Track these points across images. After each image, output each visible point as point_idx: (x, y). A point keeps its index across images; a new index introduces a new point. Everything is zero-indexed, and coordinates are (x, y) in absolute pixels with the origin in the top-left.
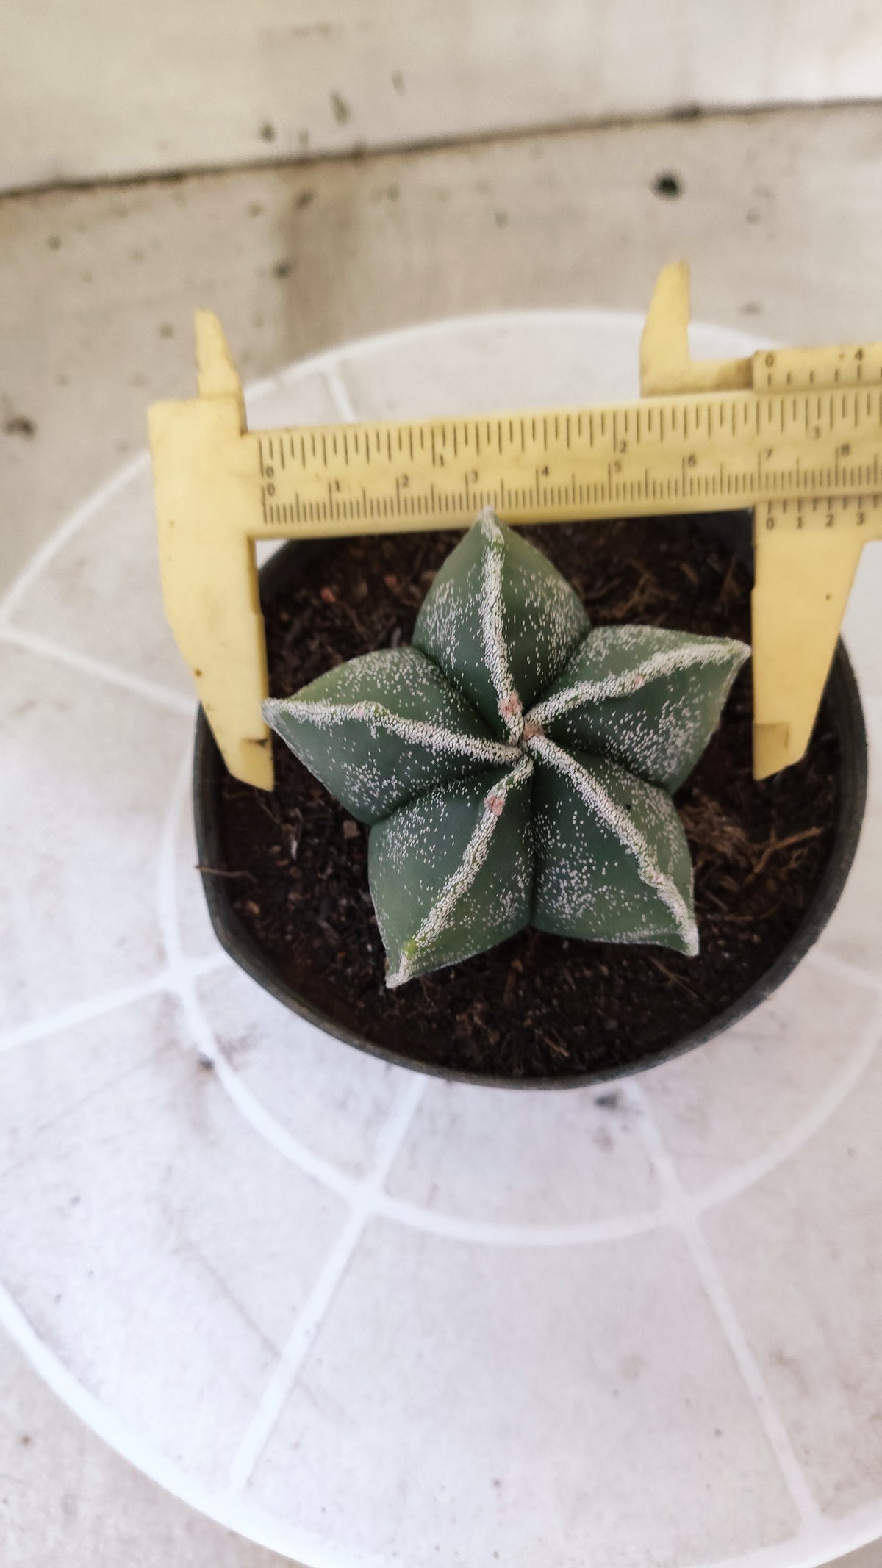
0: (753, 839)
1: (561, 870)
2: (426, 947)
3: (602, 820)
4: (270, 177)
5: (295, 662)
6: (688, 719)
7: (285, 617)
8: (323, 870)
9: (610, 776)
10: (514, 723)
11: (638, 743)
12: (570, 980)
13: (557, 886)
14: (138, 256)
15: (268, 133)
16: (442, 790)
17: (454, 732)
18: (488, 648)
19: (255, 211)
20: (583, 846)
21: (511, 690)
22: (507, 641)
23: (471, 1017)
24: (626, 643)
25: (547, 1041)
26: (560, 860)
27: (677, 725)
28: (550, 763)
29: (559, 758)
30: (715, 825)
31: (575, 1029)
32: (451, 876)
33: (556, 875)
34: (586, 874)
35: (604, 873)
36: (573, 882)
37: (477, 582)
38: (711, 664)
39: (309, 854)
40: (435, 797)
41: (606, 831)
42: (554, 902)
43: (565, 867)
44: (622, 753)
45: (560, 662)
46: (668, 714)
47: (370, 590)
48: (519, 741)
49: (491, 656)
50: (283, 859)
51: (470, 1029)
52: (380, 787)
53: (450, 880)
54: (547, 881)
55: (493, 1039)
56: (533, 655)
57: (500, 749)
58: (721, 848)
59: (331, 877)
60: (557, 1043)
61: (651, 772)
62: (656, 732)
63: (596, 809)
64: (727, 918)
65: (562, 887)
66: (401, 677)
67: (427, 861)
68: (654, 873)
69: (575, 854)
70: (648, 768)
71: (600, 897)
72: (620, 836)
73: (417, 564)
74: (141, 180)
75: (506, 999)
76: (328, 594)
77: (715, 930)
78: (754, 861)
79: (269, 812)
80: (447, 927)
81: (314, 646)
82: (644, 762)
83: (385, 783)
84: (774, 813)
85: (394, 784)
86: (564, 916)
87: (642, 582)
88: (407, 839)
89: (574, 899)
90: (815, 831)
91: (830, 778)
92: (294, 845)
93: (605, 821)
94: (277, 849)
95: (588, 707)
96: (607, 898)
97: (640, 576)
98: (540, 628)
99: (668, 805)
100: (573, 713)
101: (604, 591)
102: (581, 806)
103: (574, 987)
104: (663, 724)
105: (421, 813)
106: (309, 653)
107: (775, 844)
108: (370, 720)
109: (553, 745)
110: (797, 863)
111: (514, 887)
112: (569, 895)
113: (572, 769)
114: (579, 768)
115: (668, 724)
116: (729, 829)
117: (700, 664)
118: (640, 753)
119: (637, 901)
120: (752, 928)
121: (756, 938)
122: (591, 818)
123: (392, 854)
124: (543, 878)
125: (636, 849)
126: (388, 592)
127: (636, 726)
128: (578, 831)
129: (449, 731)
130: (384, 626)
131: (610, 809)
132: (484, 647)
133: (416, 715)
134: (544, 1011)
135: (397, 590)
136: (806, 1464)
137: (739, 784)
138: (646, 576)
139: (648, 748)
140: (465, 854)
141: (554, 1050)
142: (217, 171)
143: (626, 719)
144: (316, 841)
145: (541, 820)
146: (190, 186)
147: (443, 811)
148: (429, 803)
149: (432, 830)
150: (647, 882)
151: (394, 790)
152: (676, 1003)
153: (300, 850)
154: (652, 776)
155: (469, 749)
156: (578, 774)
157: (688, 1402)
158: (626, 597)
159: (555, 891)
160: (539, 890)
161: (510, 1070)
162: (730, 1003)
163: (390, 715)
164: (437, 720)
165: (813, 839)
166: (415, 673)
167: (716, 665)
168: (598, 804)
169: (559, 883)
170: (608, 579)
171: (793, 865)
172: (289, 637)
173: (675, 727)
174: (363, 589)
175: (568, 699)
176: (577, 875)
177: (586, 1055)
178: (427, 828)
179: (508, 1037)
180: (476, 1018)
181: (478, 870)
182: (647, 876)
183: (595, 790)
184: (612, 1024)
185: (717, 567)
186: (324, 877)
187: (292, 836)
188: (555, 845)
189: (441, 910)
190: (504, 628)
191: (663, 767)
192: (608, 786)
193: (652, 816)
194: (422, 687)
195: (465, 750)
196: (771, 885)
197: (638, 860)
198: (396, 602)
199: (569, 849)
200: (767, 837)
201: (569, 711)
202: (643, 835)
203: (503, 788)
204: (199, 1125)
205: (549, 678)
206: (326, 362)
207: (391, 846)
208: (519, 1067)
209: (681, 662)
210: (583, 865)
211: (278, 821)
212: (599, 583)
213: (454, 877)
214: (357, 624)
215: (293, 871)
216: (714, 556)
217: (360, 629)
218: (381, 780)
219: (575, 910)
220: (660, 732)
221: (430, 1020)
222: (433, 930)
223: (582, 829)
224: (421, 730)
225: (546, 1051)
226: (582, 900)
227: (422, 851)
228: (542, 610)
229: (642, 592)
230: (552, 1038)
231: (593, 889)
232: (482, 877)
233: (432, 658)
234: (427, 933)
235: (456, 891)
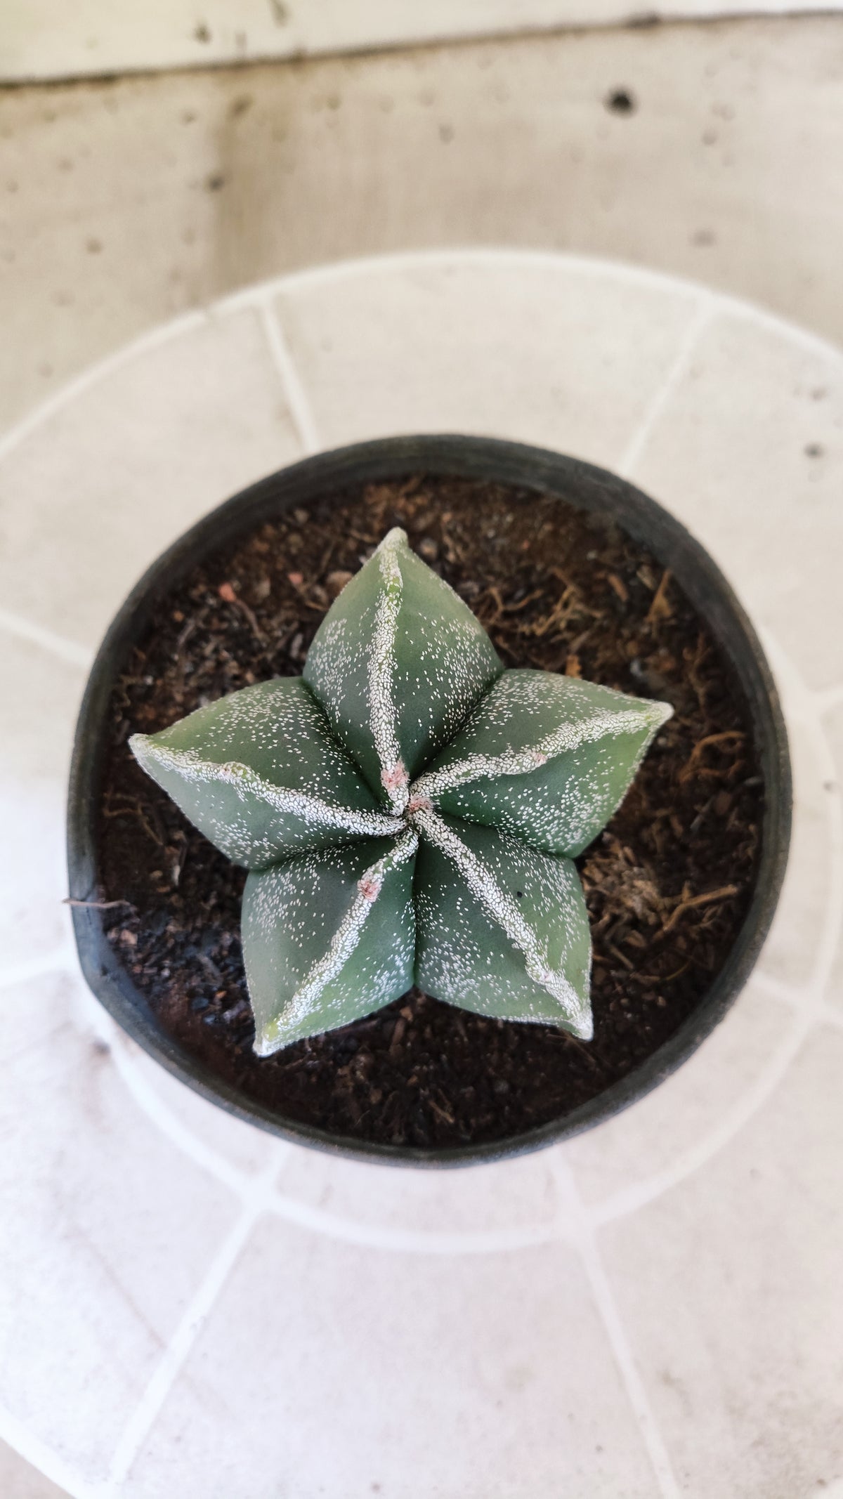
0: (664, 893)
1: (443, 952)
2: (289, 1031)
3: (489, 911)
4: (206, 81)
5: (187, 668)
6: (595, 792)
7: (178, 616)
8: (206, 899)
9: (503, 858)
10: (398, 795)
11: (537, 818)
12: (462, 1032)
13: (439, 966)
14: (66, 165)
15: (203, 35)
16: (318, 858)
17: (329, 804)
18: (374, 711)
19: (189, 118)
20: (466, 933)
21: (397, 760)
22: (396, 703)
23: (353, 1071)
24: (532, 705)
25: (432, 1104)
26: (441, 942)
27: (582, 799)
28: (435, 842)
29: (445, 840)
30: (625, 879)
31: (463, 1090)
32: (318, 962)
33: (438, 955)
34: (469, 960)
35: (488, 962)
36: (456, 966)
37: (368, 631)
38: (624, 734)
39: (192, 881)
40: (309, 866)
41: (492, 923)
42: (436, 979)
43: (447, 949)
44: (519, 828)
45: (458, 721)
46: (572, 788)
47: (273, 589)
48: (404, 812)
49: (376, 720)
50: (164, 885)
51: (351, 1084)
52: (251, 846)
53: (316, 965)
54: (429, 959)
55: (375, 1098)
56: (424, 715)
57: (382, 822)
58: (630, 903)
59: (214, 907)
60: (443, 1108)
61: (551, 845)
62: (558, 808)
63: (482, 899)
64: (632, 976)
65: (444, 968)
66: (279, 728)
67: (294, 938)
68: (543, 973)
69: (458, 940)
70: (548, 841)
71: (485, 984)
72: (507, 929)
73: (324, 563)
74: (70, 82)
75: (392, 1050)
76: (227, 592)
77: (619, 988)
78: (664, 917)
79: (152, 833)
80: (313, 1011)
81: (208, 649)
82: (544, 836)
83: (257, 843)
84: (690, 860)
85: (266, 845)
86: (446, 993)
87: (565, 595)
88: (276, 907)
89: (457, 981)
90: (731, 890)
91: (752, 828)
92: (177, 871)
93: (492, 912)
94: (157, 874)
95: (483, 782)
96: (492, 985)
97: (565, 588)
98: (436, 683)
99: (567, 879)
100: (465, 787)
101: (523, 604)
102: (468, 895)
103: (466, 1039)
104: (566, 800)
105: (293, 881)
106: (203, 658)
107: (687, 900)
108: (237, 784)
109: (440, 822)
110: (711, 922)
111: (391, 966)
112: (451, 976)
113: (458, 854)
114: (466, 854)
115: (572, 799)
116: (639, 883)
117: (612, 735)
118: (540, 827)
119: (524, 991)
120: (658, 989)
121: (661, 1001)
122: (477, 907)
123: (261, 919)
124: (425, 956)
125: (524, 945)
126: (293, 590)
127: (535, 802)
128: (462, 918)
129: (325, 803)
130: (284, 633)
131: (498, 900)
132: (370, 708)
133: (289, 781)
134: (432, 1067)
135: (302, 590)
136: (686, 1487)
137: (655, 827)
138: (571, 589)
139: (548, 823)
140: (333, 940)
141: (439, 1115)
142: (150, 74)
143: (525, 795)
144: (201, 866)
145: (424, 899)
146: (121, 91)
147: (316, 883)
148: (302, 870)
149: (303, 904)
150: (534, 979)
151: (267, 851)
152: (572, 1066)
153: (183, 876)
154: (552, 848)
155: (345, 824)
156: (464, 860)
157: (571, 1416)
158: (548, 612)
159: (437, 970)
160: (421, 965)
161: (390, 1136)
162: (628, 1070)
163: (259, 782)
164: (312, 790)
165: (728, 897)
166: (296, 724)
167: (631, 734)
168: (485, 894)
169: (441, 964)
170: (530, 589)
171: (706, 924)
172: (182, 640)
173: (579, 802)
174: (264, 588)
175: (460, 773)
176: (460, 960)
177: (473, 1121)
178: (298, 901)
179: (390, 1097)
180: (358, 1073)
181: (347, 958)
182: (535, 974)
183: (481, 879)
184: (503, 1087)
185: (647, 581)
186: (208, 907)
187: (175, 860)
188: (437, 927)
189: (305, 998)
190: (393, 688)
191: (565, 839)
192: (498, 871)
193: (548, 900)
194: (303, 744)
195: (341, 823)
196: (681, 943)
197: (526, 956)
198: (299, 603)
199: (452, 934)
200: (680, 892)
201: (460, 786)
202: (533, 928)
203: (379, 872)
204: (93, 1111)
205: (443, 740)
206: (260, 295)
207: (261, 909)
208: (400, 1133)
209: (590, 736)
210: (467, 951)
211: (161, 843)
212: (520, 593)
213: (321, 963)
214: (256, 627)
215: (174, 899)
216: (645, 569)
217: (259, 635)
218: (252, 840)
219: (458, 991)
220: (563, 807)
221: (309, 1072)
222: (296, 1016)
223: (466, 917)
224: (292, 799)
225: (430, 1115)
226: (465, 983)
227: (290, 926)
228: (440, 663)
229: (566, 605)
230: (439, 1101)
231: (477, 975)
232: (353, 964)
233: (317, 702)
234: (290, 1018)
235: (322, 978)
